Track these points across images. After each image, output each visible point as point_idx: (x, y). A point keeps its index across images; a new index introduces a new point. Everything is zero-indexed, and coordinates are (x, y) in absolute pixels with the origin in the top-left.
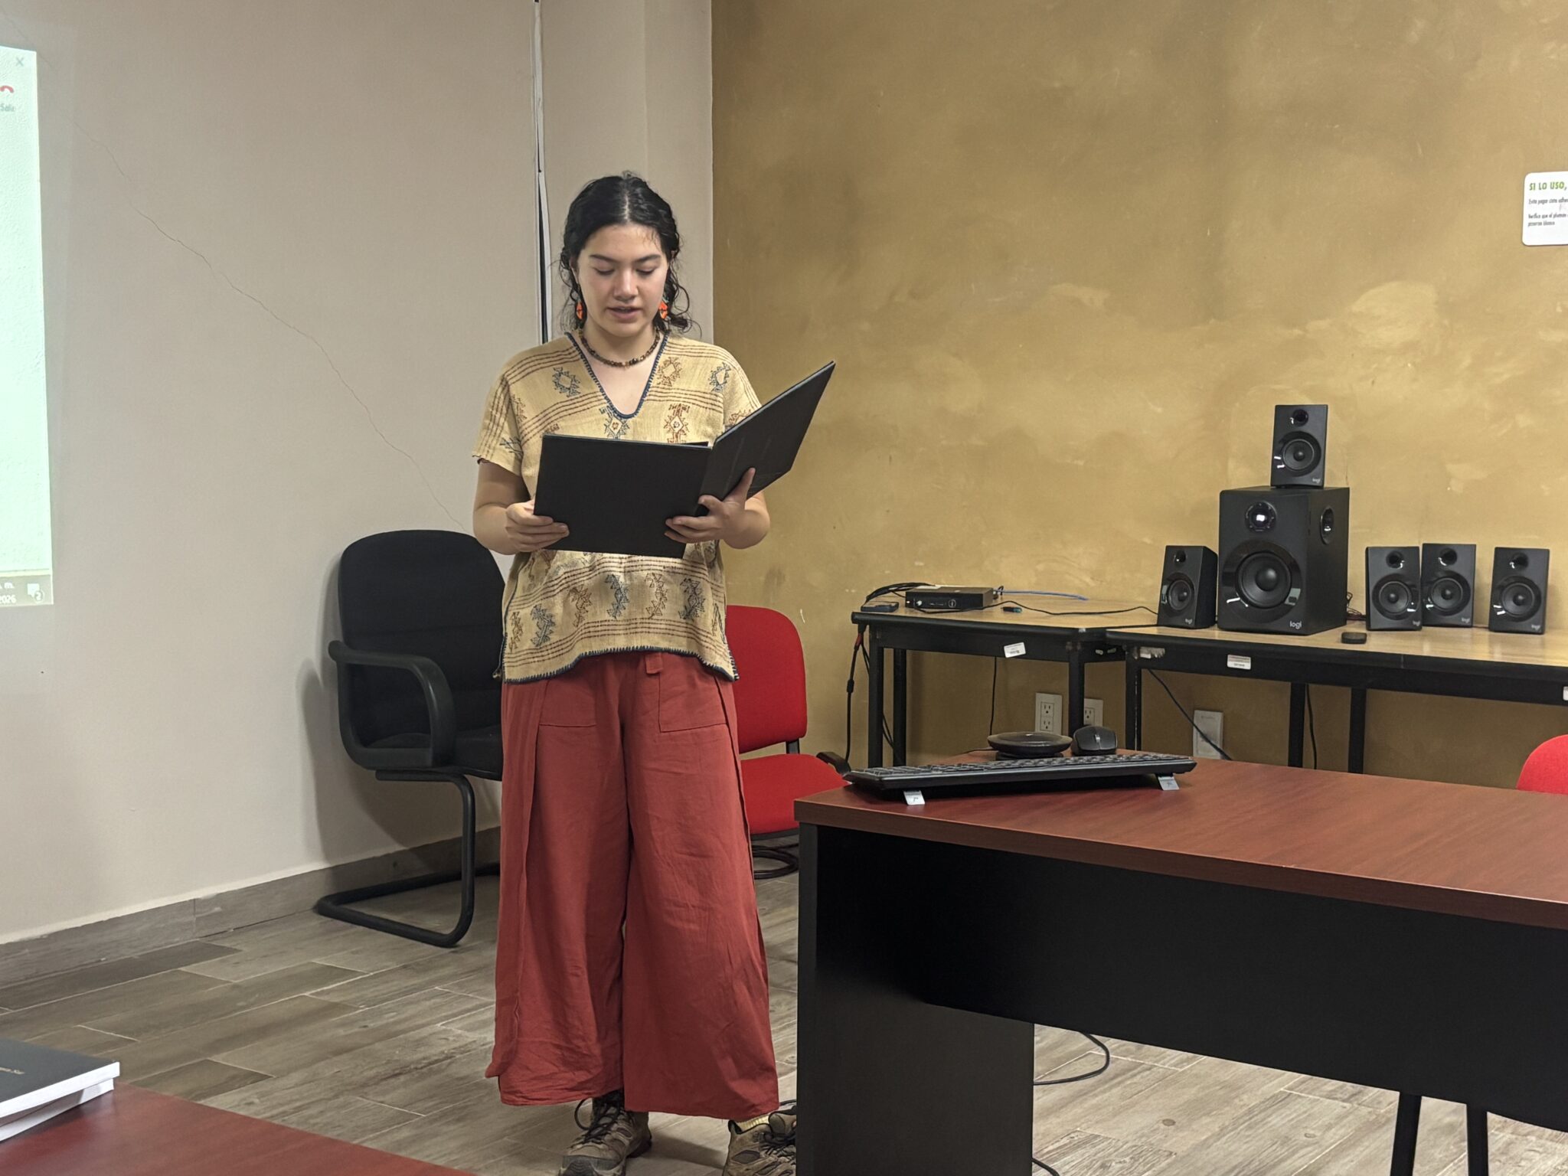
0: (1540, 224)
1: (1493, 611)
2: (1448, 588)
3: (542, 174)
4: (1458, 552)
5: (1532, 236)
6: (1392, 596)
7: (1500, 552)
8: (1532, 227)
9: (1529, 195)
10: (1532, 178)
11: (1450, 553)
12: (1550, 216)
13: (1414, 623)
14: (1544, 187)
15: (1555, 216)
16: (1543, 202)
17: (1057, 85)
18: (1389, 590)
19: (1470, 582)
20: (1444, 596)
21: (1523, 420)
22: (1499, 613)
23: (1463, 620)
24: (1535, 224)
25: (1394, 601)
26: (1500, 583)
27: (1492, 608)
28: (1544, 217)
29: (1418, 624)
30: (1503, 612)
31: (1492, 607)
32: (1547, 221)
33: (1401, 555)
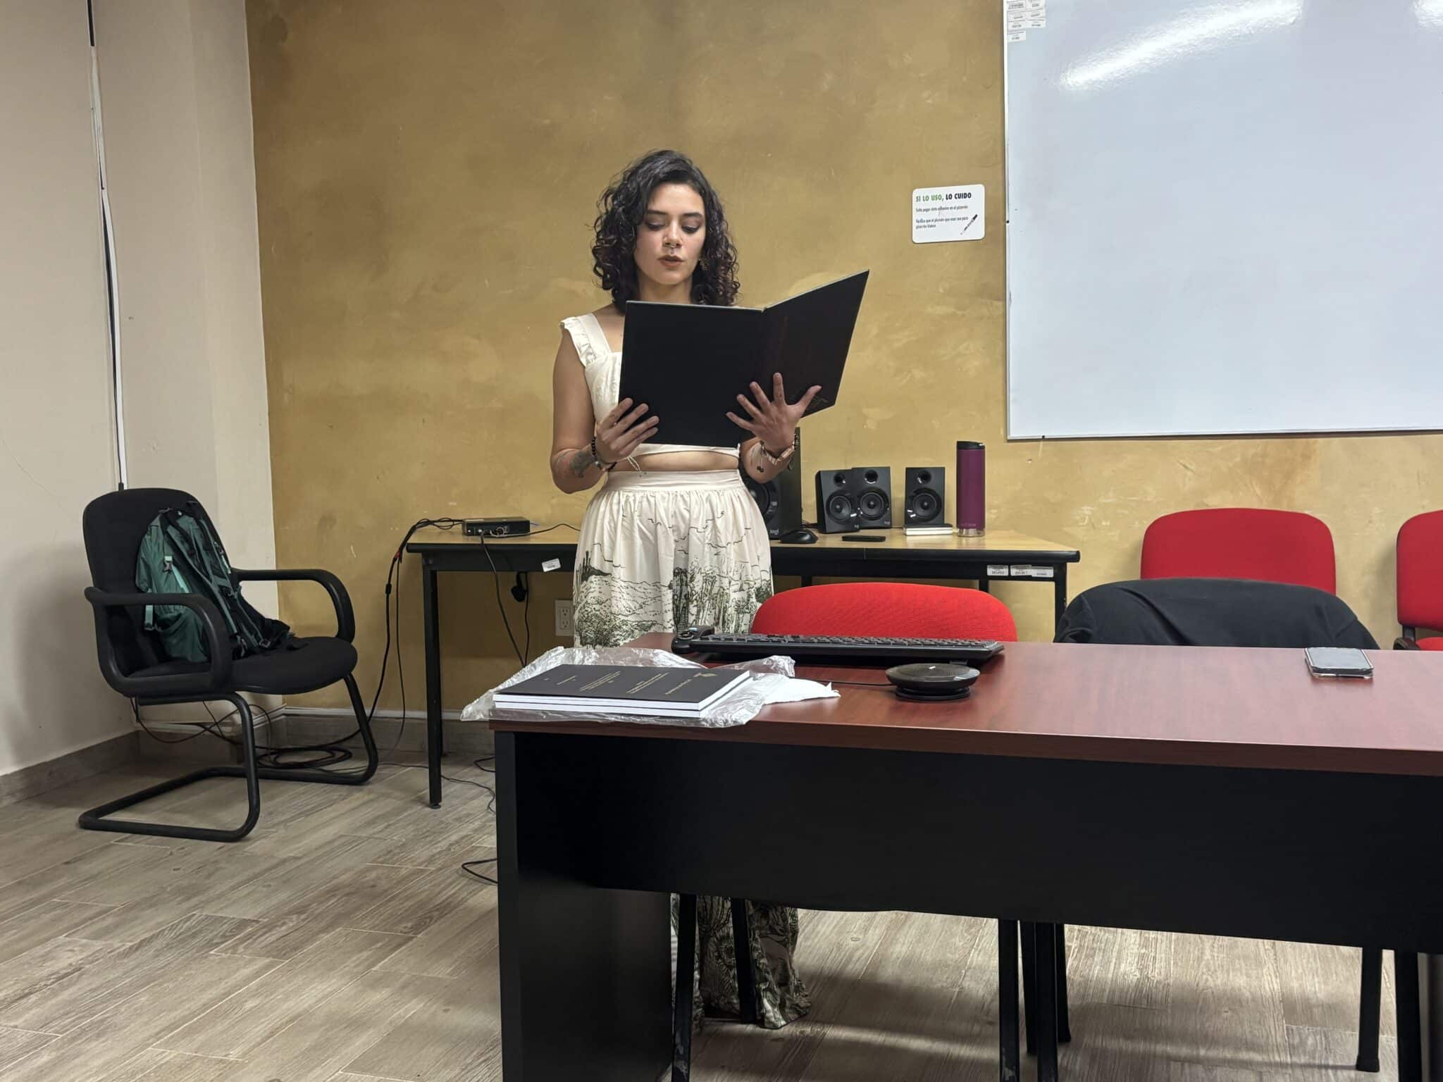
0: (925, 227)
1: (907, 515)
2: (872, 500)
3: (105, 192)
4: (878, 472)
5: (919, 236)
6: (838, 507)
7: (910, 471)
8: (919, 229)
9: (916, 205)
10: (917, 193)
11: (872, 475)
12: (933, 220)
13: (855, 526)
14: (927, 198)
15: (936, 220)
16: (927, 210)
17: (547, 122)
18: (836, 503)
19: (888, 496)
20: (869, 506)
21: (918, 374)
22: (912, 516)
23: (885, 523)
24: (921, 227)
25: (839, 511)
26: (912, 493)
27: (906, 513)
28: (928, 221)
29: (857, 526)
30: (914, 515)
31: (906, 510)
32: (930, 224)
33: (843, 476)
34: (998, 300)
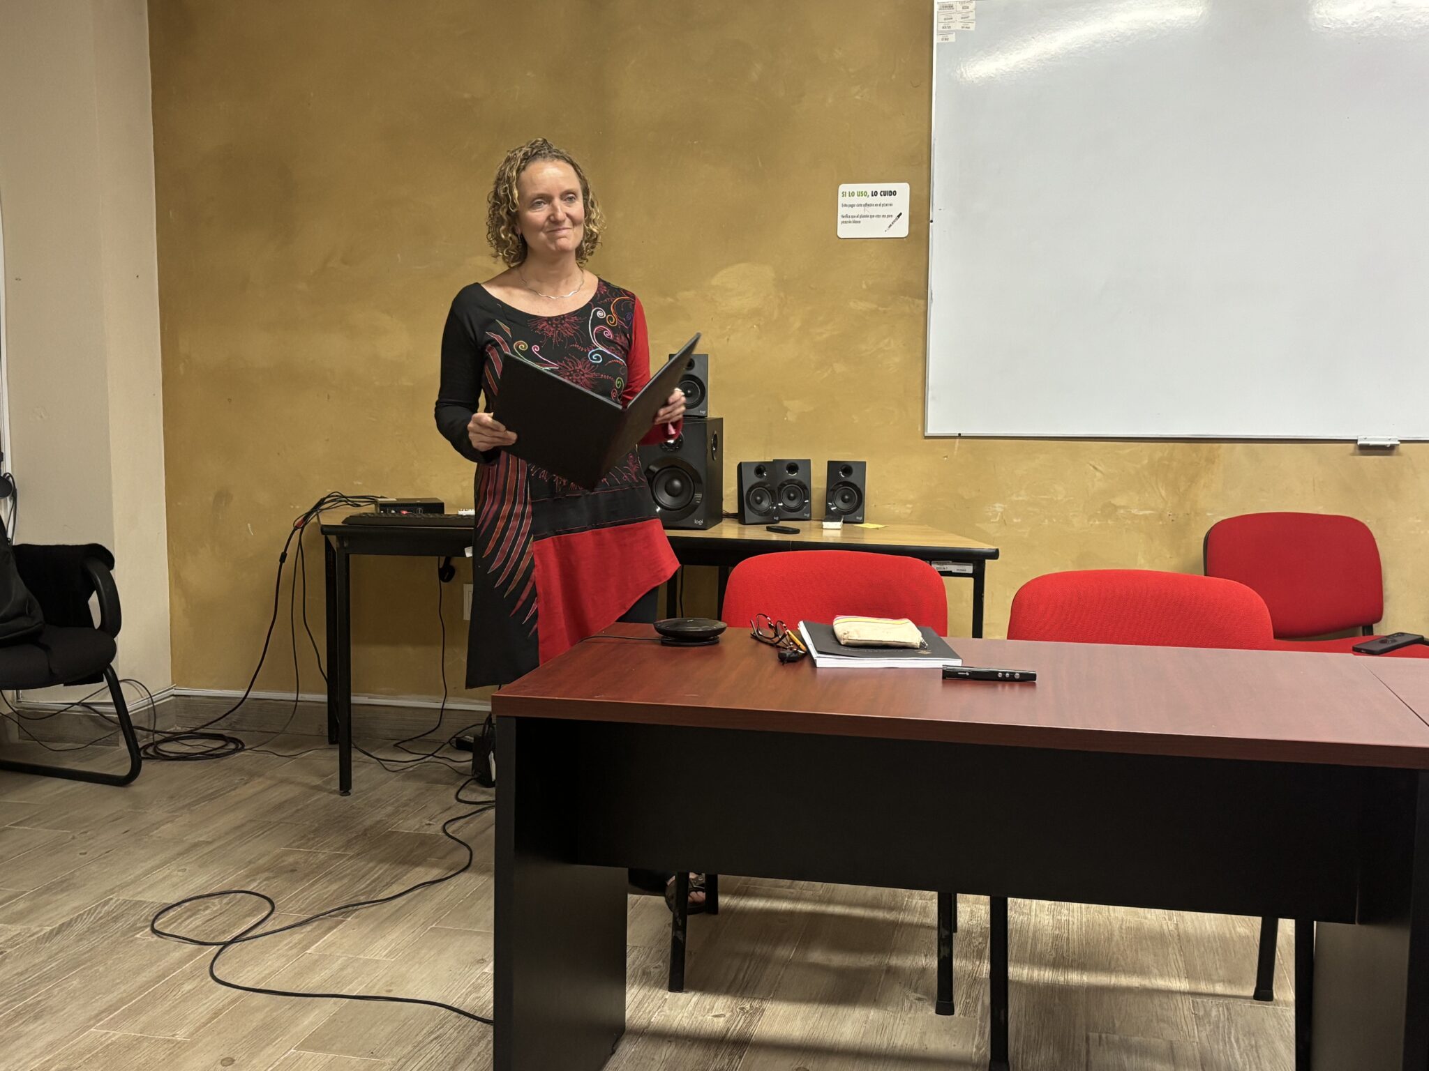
0: (850, 222)
1: (828, 508)
2: (793, 492)
4: (798, 464)
5: (844, 231)
6: (758, 498)
7: (833, 466)
8: (844, 224)
9: (841, 200)
10: (843, 188)
11: (793, 467)
12: (858, 217)
13: (776, 518)
14: (852, 194)
15: (861, 217)
16: (852, 206)
18: (756, 494)
19: (808, 487)
20: (789, 498)
23: (805, 515)
24: (846, 222)
25: (759, 503)
26: (833, 486)
27: (827, 505)
28: (852, 217)
30: (834, 509)
31: (826, 502)
32: (855, 220)
33: (765, 469)
34: (919, 297)
